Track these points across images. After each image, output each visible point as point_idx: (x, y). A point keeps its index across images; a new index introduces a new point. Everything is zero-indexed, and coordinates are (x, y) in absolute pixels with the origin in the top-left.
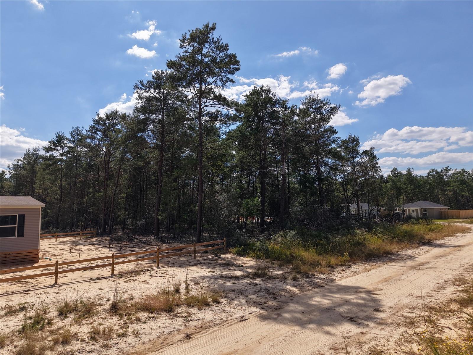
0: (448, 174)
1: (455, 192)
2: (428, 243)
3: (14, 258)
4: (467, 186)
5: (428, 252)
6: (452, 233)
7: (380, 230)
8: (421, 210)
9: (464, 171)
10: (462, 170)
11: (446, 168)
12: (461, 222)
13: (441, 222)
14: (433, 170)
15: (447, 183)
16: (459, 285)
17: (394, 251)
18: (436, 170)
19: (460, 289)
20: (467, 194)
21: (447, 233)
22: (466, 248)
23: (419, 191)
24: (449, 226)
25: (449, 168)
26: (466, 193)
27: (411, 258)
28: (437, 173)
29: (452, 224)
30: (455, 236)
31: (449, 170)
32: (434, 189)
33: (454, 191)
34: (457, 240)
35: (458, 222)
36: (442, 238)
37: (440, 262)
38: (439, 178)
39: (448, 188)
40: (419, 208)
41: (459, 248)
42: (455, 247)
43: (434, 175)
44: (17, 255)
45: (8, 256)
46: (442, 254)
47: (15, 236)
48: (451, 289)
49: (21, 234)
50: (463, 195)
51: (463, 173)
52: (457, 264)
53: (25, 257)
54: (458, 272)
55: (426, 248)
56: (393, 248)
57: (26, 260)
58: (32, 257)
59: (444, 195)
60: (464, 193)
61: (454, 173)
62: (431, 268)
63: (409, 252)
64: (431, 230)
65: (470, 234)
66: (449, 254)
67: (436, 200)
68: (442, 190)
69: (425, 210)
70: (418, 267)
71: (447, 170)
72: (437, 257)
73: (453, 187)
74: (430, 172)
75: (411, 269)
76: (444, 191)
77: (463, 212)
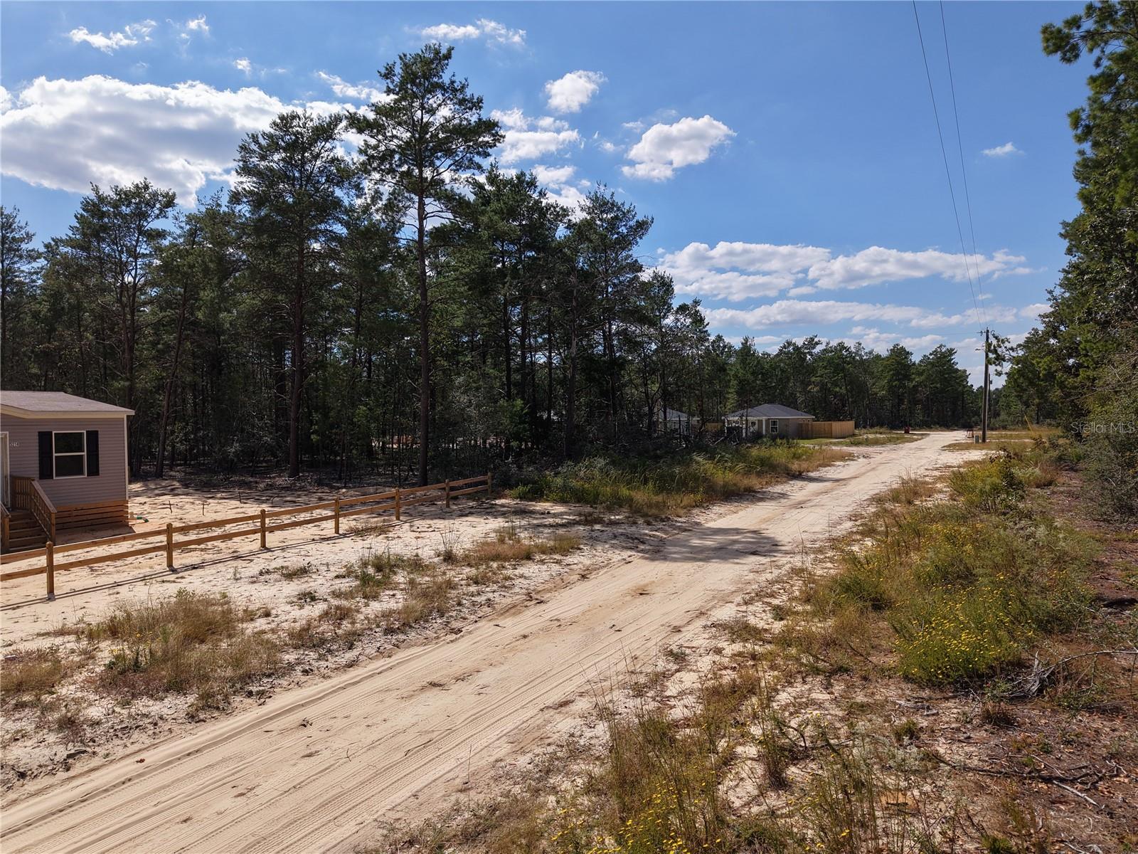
0: (813, 351)
1: (823, 387)
2: (798, 476)
3: (84, 518)
4: (845, 376)
5: (802, 488)
6: (828, 461)
7: (727, 455)
8: (767, 421)
9: (842, 346)
10: (839, 344)
11: (812, 339)
12: (835, 444)
13: (807, 444)
14: (789, 343)
15: (811, 370)
16: (856, 520)
17: (757, 487)
18: (795, 344)
19: (858, 523)
20: (844, 391)
21: (821, 462)
22: (853, 482)
23: (763, 383)
24: (821, 451)
25: (816, 340)
26: (841, 388)
27: (783, 495)
28: (797, 349)
29: (824, 447)
30: (834, 465)
31: (817, 343)
32: (788, 379)
33: (823, 384)
34: (839, 471)
35: (831, 443)
36: (816, 469)
37: (824, 499)
38: (799, 360)
39: (813, 379)
40: (764, 418)
41: (844, 482)
42: (837, 480)
43: (791, 354)
44: (90, 512)
45: (75, 513)
46: (823, 490)
47: (82, 473)
48: (849, 524)
49: (94, 471)
50: (836, 392)
51: (841, 351)
52: (849, 500)
53: (105, 516)
54: (850, 509)
55: (799, 483)
56: (754, 482)
57: (106, 521)
58: (115, 514)
59: (805, 392)
60: (838, 389)
61: (825, 350)
62: (815, 506)
63: (778, 489)
64: (796, 457)
65: (855, 462)
66: (832, 490)
67: (791, 403)
68: (802, 382)
69: (774, 423)
70: (800, 505)
71: (812, 343)
72: (819, 494)
73: (821, 376)
74: (785, 347)
75: (791, 508)
76: (805, 384)
77: (837, 426)
